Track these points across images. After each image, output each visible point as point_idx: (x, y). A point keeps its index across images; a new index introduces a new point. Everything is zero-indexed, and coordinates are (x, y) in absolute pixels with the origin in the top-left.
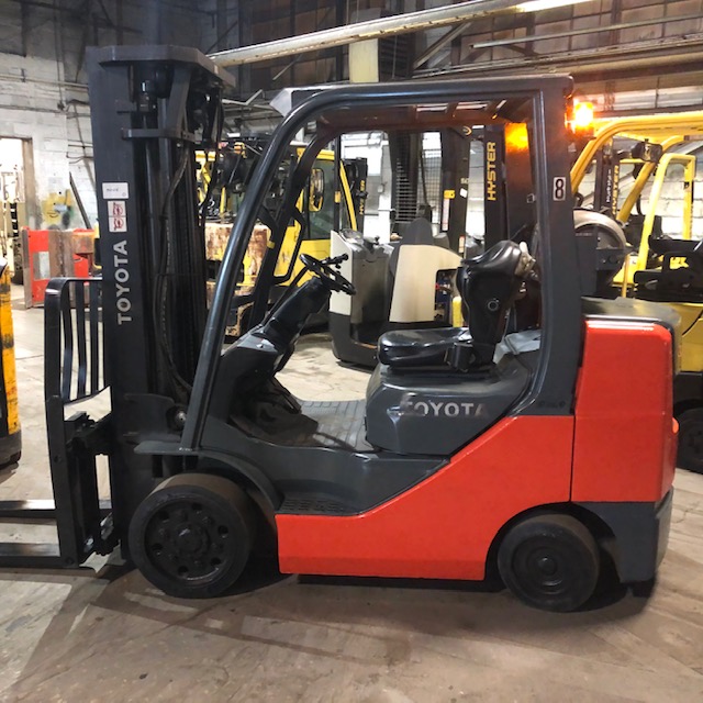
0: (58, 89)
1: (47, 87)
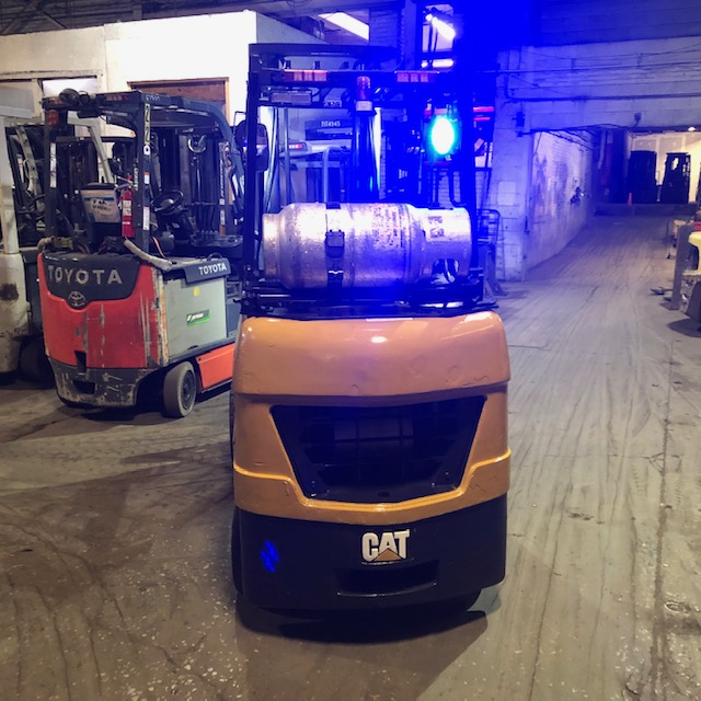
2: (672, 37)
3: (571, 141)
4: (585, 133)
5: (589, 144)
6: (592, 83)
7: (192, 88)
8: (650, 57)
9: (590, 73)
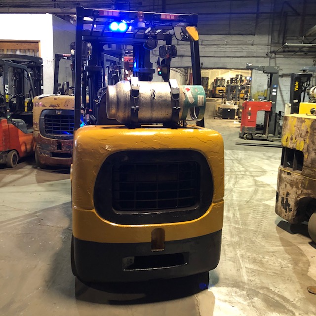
0: (267, 47)
1: (262, 47)
2: (213, 35)
3: (177, 72)
4: (182, 69)
5: (184, 74)
6: (185, 50)
7: (23, 44)
8: (206, 41)
9: (184, 46)
